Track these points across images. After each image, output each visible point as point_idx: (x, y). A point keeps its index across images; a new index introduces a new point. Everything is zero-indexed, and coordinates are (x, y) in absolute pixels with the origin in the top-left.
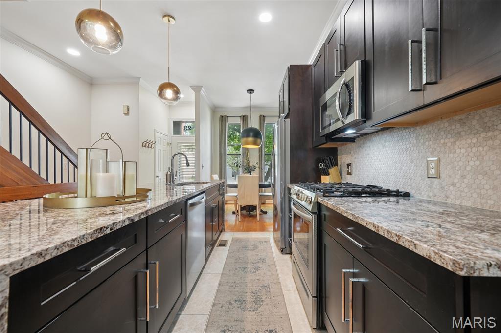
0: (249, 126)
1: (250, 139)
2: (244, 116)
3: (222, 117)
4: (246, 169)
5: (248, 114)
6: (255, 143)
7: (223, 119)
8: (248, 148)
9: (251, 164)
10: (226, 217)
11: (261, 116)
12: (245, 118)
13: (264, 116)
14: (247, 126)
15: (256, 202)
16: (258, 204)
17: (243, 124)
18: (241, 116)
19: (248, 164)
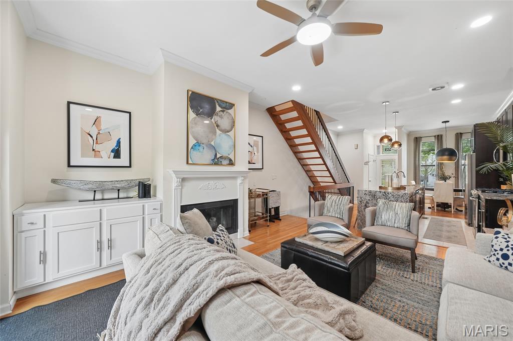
0: (444, 147)
1: (445, 157)
2: (438, 136)
3: (417, 138)
4: (441, 178)
5: (443, 133)
6: (450, 160)
7: (417, 140)
8: (442, 163)
9: (446, 174)
10: (426, 210)
11: (457, 133)
12: (439, 138)
13: (461, 133)
14: (442, 147)
15: (450, 201)
16: (452, 202)
17: (438, 142)
18: (435, 136)
19: (443, 175)
